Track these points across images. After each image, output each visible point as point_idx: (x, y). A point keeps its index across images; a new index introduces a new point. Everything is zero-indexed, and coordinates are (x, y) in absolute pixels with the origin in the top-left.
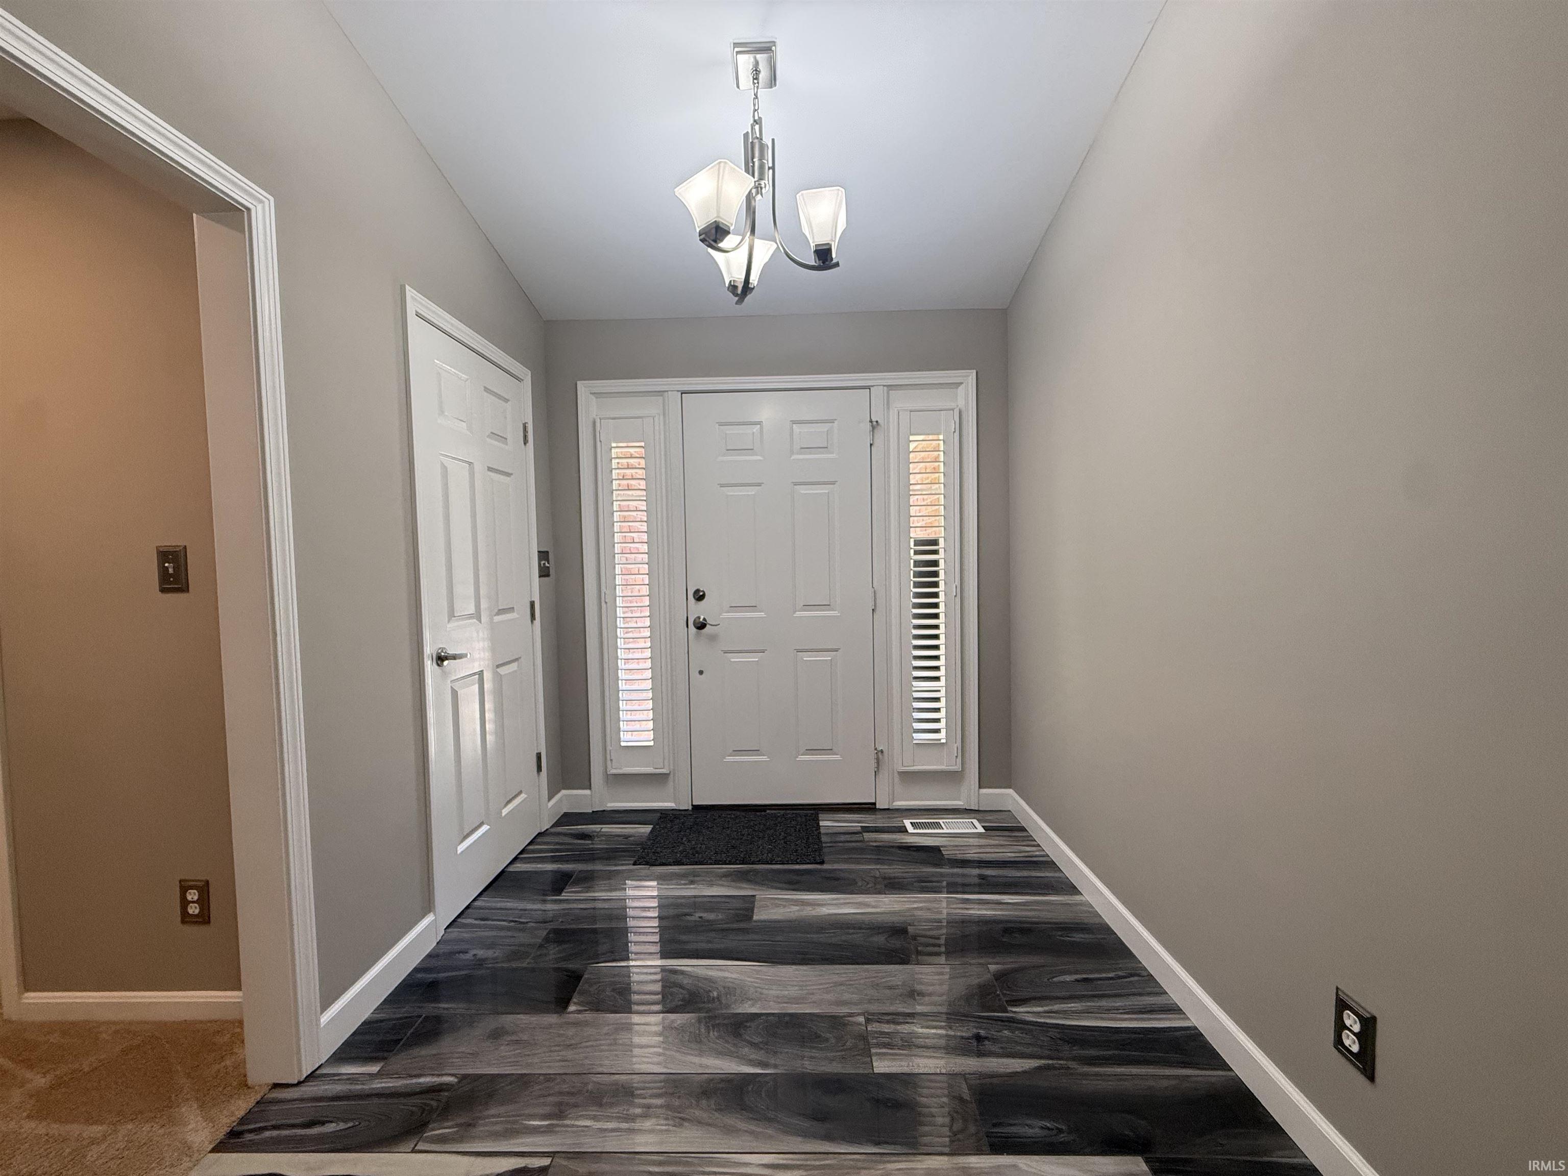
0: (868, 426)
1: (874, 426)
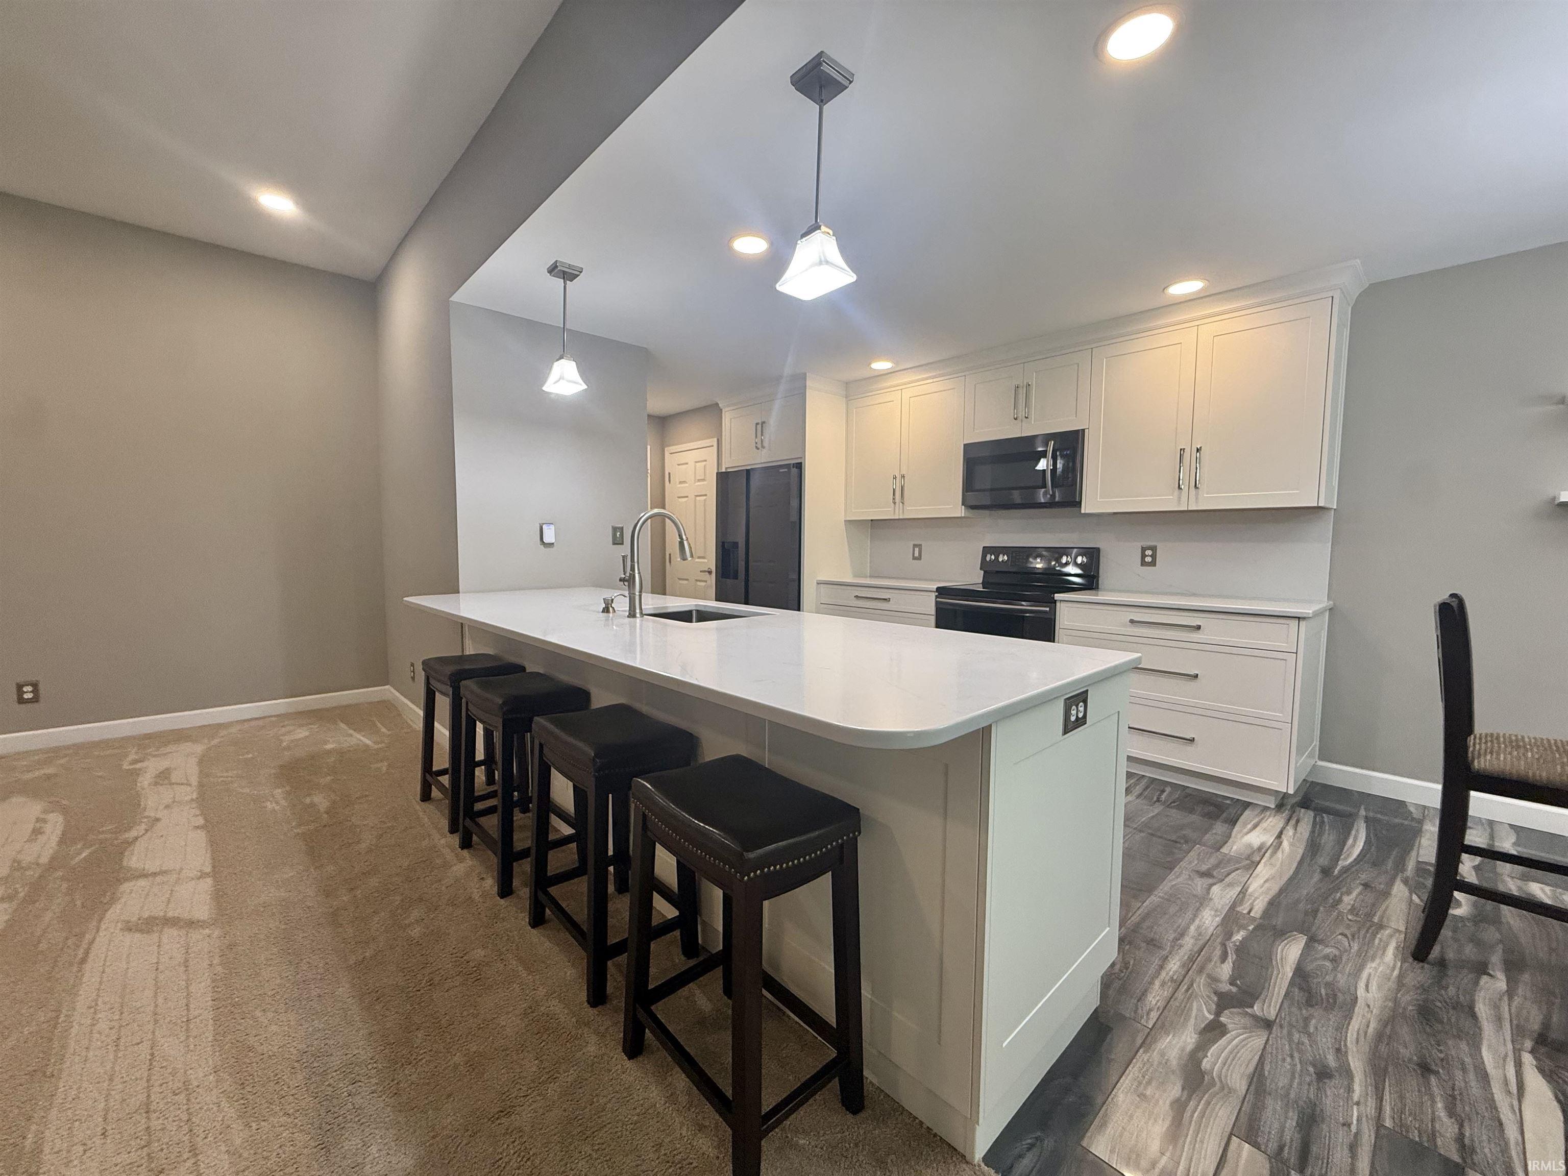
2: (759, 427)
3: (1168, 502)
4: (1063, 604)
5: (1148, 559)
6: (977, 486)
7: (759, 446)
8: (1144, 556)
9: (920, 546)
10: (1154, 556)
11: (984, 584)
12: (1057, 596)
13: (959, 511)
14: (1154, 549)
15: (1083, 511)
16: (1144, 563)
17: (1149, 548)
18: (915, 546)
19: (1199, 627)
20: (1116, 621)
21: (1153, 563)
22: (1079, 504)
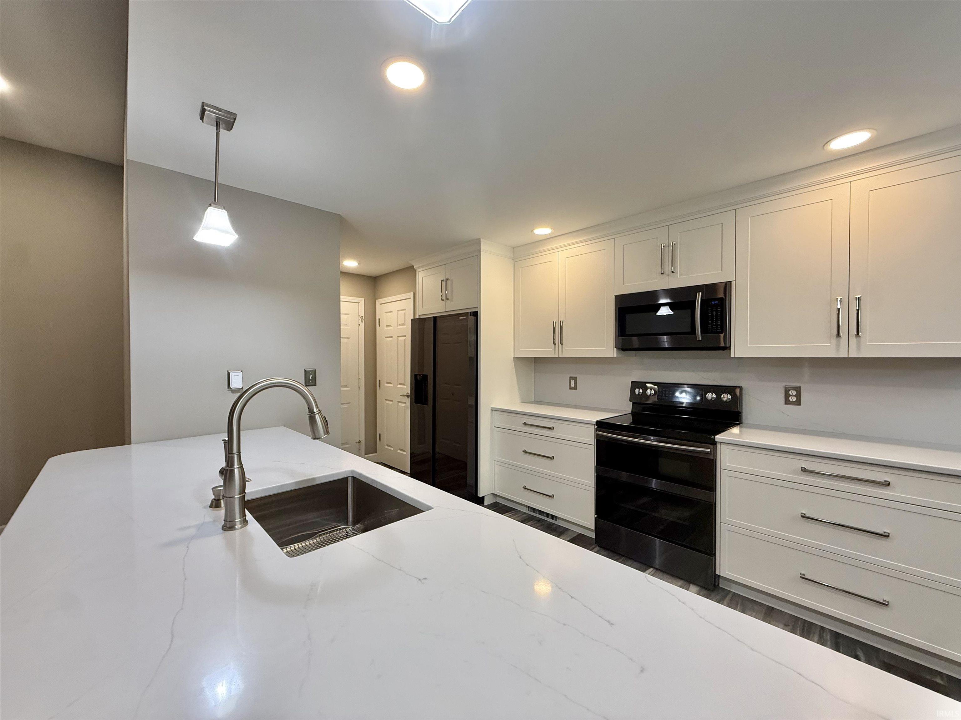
2: (444, 283)
3: (826, 350)
5: (792, 399)
6: (627, 333)
7: (444, 298)
8: (787, 396)
9: (575, 378)
10: (798, 396)
12: (715, 437)
13: (612, 352)
14: (799, 389)
15: (732, 356)
16: (787, 402)
17: (794, 388)
18: (571, 378)
21: (798, 402)
22: (729, 348)
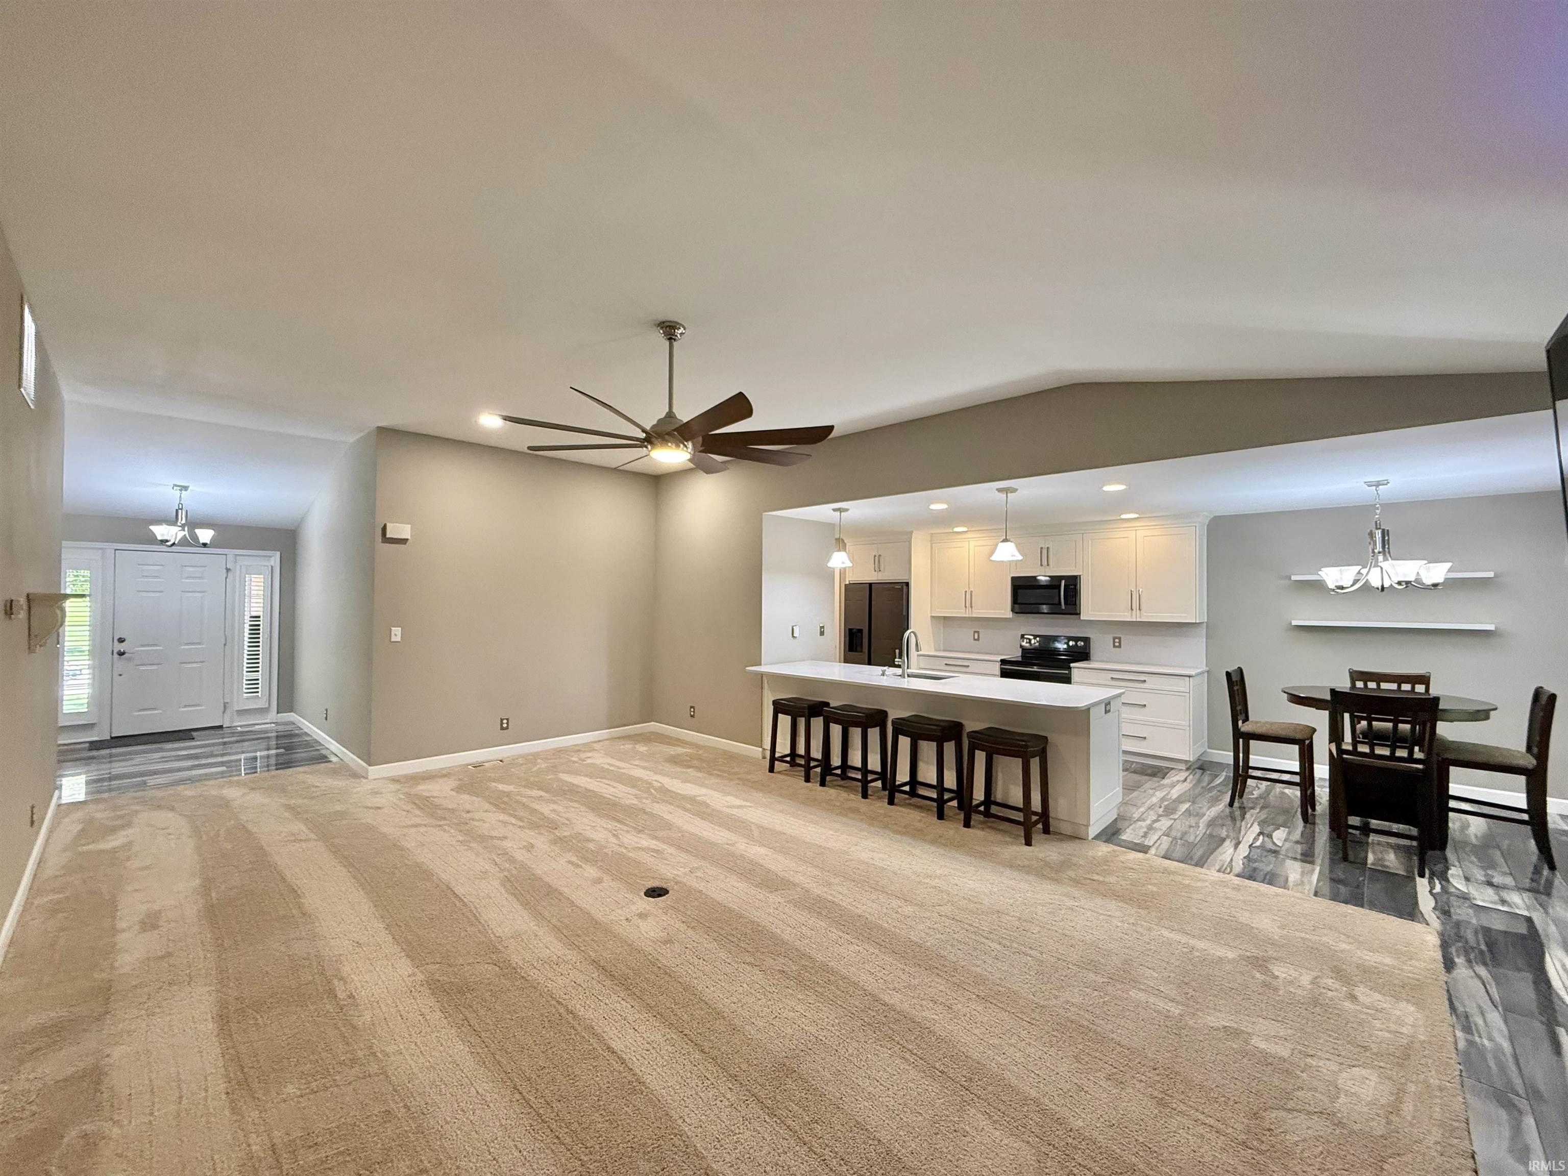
0: (225, 571)
1: (228, 570)
2: (876, 558)
3: (1127, 617)
4: (1075, 670)
5: (1117, 644)
6: (1019, 602)
8: (1114, 642)
9: (978, 632)
10: (1120, 642)
11: (1022, 656)
12: (1072, 665)
13: (1009, 615)
14: (1120, 639)
15: (1082, 618)
16: (1114, 646)
17: (1117, 638)
18: (975, 632)
19: (1145, 681)
20: (1105, 677)
21: (1120, 646)
22: (1080, 614)
